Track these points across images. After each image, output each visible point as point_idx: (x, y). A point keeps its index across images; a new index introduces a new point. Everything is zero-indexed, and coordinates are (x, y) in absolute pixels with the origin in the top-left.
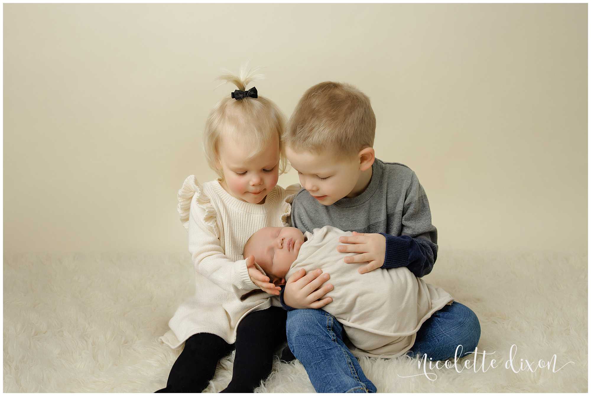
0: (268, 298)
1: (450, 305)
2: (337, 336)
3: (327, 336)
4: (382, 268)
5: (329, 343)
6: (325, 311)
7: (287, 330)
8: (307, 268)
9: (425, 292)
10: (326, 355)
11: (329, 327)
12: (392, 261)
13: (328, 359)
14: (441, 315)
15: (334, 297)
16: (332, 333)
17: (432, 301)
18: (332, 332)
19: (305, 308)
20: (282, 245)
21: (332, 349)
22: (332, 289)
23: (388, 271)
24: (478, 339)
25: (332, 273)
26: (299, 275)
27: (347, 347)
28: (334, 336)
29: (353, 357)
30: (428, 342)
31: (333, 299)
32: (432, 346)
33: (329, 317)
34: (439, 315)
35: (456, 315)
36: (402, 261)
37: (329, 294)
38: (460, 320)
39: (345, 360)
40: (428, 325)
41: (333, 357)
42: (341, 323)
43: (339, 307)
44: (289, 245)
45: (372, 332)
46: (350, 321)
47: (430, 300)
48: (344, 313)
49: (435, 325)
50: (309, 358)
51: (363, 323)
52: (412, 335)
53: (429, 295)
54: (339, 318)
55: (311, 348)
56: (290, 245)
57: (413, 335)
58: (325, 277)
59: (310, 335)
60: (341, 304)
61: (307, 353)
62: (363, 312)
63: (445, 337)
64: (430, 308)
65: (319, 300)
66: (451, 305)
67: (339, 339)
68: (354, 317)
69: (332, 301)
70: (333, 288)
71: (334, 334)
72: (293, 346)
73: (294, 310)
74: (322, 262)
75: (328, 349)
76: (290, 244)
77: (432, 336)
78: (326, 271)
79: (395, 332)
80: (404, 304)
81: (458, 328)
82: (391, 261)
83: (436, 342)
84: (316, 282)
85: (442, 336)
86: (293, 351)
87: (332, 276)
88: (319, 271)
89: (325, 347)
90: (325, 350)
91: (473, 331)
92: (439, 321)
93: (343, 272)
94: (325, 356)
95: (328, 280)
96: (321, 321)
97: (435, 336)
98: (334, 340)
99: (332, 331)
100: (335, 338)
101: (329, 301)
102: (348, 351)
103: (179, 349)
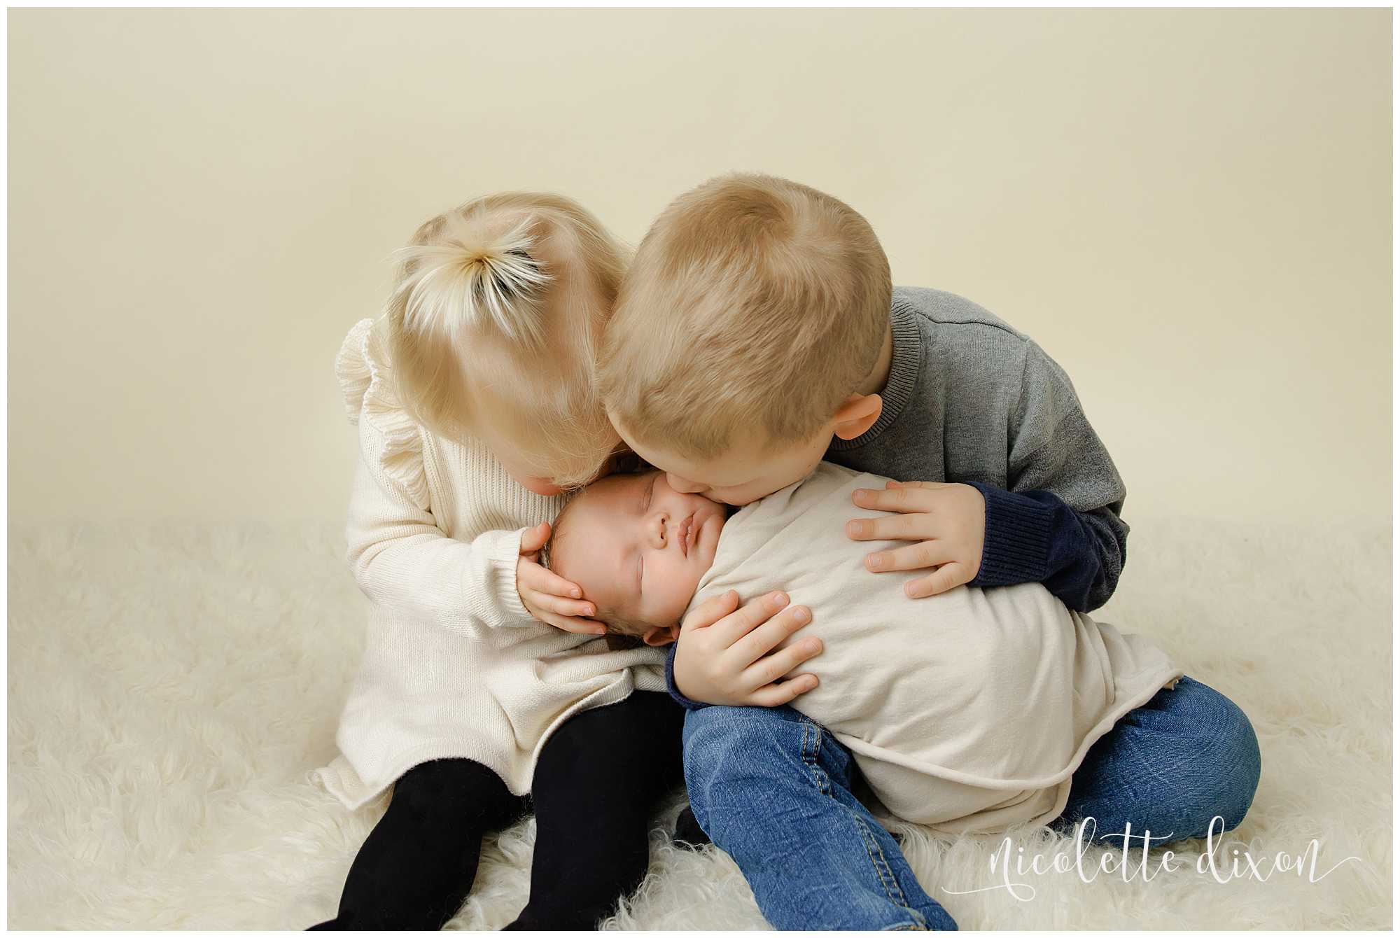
0: (622, 670)
1: (1170, 690)
2: (834, 777)
3: (804, 780)
4: (970, 585)
5: (811, 799)
6: (797, 711)
7: (685, 767)
8: (744, 590)
9: (1095, 650)
10: (807, 836)
11: (808, 754)
12: (1003, 568)
13: (811, 846)
14: (1143, 719)
15: (824, 675)
16: (816, 772)
17: (1118, 680)
18: (818, 767)
19: (736, 704)
20: (662, 538)
21: (822, 814)
22: (818, 653)
23: (984, 593)
24: (1254, 788)
25: (821, 605)
26: (718, 609)
27: (864, 808)
28: (822, 779)
29: (883, 835)
30: (1106, 797)
31: (823, 681)
32: (1118, 809)
33: (808, 727)
34: (1138, 721)
35: (1187, 721)
36: (1029, 567)
37: (813, 666)
38: (1199, 736)
39: (861, 846)
40: (1105, 749)
41: (825, 839)
42: (846, 747)
43: (839, 703)
44: (685, 539)
45: (940, 775)
46: (873, 742)
47: (1109, 678)
48: (856, 719)
49: (1125, 749)
50: (754, 846)
51: (913, 750)
52: (1058, 784)
53: (1106, 662)
54: (841, 733)
55: (761, 817)
56: (687, 538)
57: (1061, 783)
58: (798, 615)
59: (752, 778)
60: (846, 695)
61: (749, 831)
62: (914, 718)
63: (1156, 783)
64: (1110, 701)
65: (779, 681)
66: (1173, 689)
67: (839, 786)
68: (888, 731)
69: (816, 685)
70: (821, 649)
71: (823, 773)
72: (707, 813)
73: (705, 707)
74: (787, 572)
75: (809, 818)
76: (687, 534)
77: (1116, 780)
78: (801, 597)
79: (1007, 776)
80: (1034, 694)
81: (1194, 759)
82: (998, 566)
83: (1127, 798)
84: (769, 632)
85: (1146, 783)
86: (707, 827)
87: (818, 614)
88: (779, 597)
89: (802, 810)
90: (802, 819)
91: (1239, 768)
92: (1136, 736)
93: (851, 598)
94: (802, 839)
95: (807, 624)
96: (786, 738)
97: (1126, 782)
98: (825, 792)
99: (818, 764)
100: (826, 785)
101: (809, 684)
102: (869, 819)
103: (374, 807)
